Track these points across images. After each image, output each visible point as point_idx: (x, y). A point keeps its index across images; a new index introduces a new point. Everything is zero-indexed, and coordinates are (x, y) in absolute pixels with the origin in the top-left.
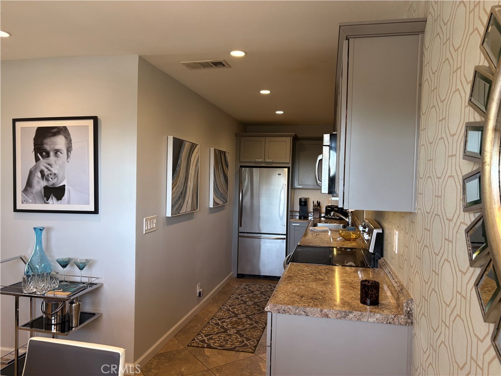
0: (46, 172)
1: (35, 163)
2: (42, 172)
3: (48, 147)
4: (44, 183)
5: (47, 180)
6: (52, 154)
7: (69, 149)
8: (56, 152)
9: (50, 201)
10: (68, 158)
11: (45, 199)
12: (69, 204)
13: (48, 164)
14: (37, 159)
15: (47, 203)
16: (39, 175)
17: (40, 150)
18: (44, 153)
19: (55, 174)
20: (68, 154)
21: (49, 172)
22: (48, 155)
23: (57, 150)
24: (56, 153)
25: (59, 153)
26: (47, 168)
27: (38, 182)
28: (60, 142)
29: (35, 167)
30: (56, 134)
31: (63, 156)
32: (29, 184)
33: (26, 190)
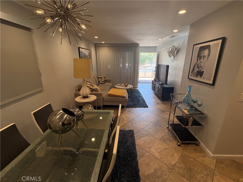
0: (199, 65)
2: (198, 65)
3: (202, 55)
4: (197, 70)
5: (199, 68)
6: (202, 58)
7: (209, 55)
9: (198, 77)
10: (207, 59)
11: (197, 76)
12: (204, 79)
13: (200, 62)
14: (197, 60)
15: (197, 77)
17: (199, 57)
18: (200, 58)
19: (202, 66)
20: (208, 57)
21: (200, 65)
22: (201, 59)
23: (204, 56)
24: (204, 57)
25: (205, 57)
26: (200, 64)
27: (196, 69)
28: (206, 52)
29: (196, 63)
30: (205, 49)
31: (206, 58)
32: (193, 70)
33: (192, 72)
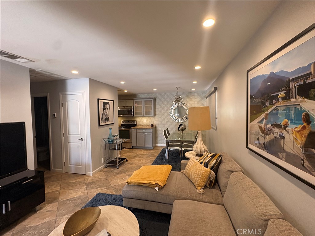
0: (106, 114)
1: (103, 112)
2: (105, 114)
3: (106, 108)
4: (105, 117)
7: (109, 108)
8: (107, 108)
11: (105, 121)
13: (106, 112)
14: (104, 111)
16: (104, 115)
17: (104, 108)
28: (108, 106)
29: (103, 113)
30: (107, 104)
31: (108, 110)
32: (102, 118)
33: (101, 120)
